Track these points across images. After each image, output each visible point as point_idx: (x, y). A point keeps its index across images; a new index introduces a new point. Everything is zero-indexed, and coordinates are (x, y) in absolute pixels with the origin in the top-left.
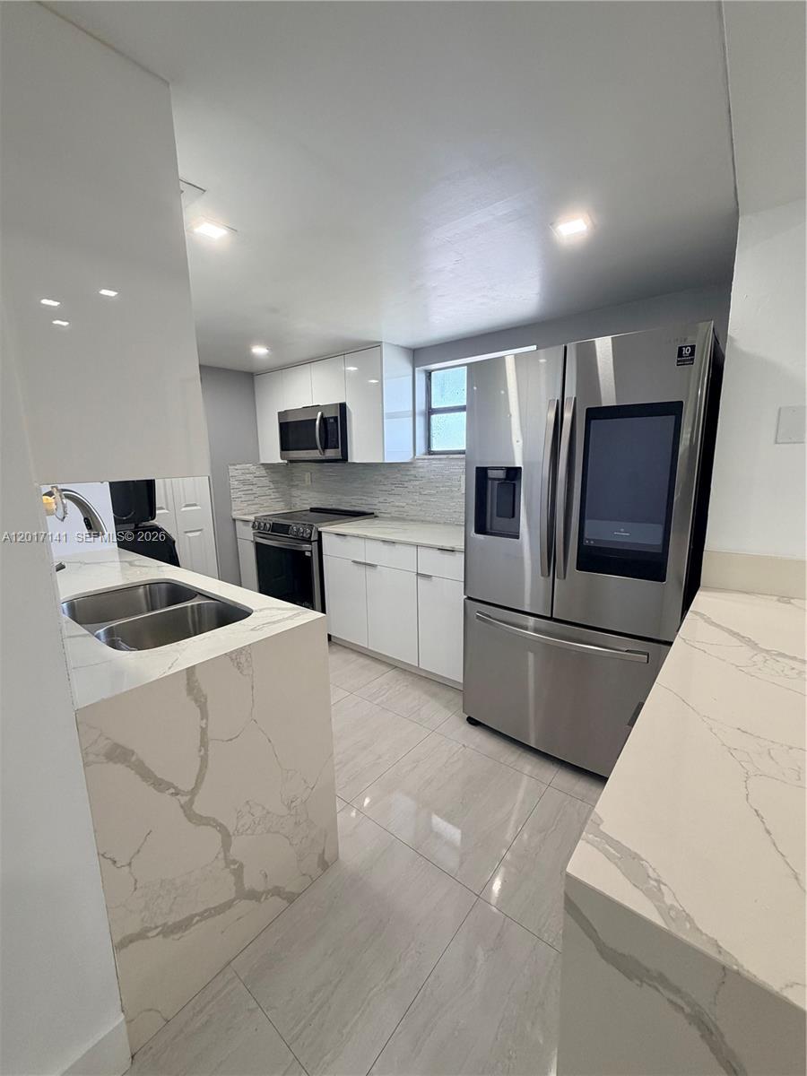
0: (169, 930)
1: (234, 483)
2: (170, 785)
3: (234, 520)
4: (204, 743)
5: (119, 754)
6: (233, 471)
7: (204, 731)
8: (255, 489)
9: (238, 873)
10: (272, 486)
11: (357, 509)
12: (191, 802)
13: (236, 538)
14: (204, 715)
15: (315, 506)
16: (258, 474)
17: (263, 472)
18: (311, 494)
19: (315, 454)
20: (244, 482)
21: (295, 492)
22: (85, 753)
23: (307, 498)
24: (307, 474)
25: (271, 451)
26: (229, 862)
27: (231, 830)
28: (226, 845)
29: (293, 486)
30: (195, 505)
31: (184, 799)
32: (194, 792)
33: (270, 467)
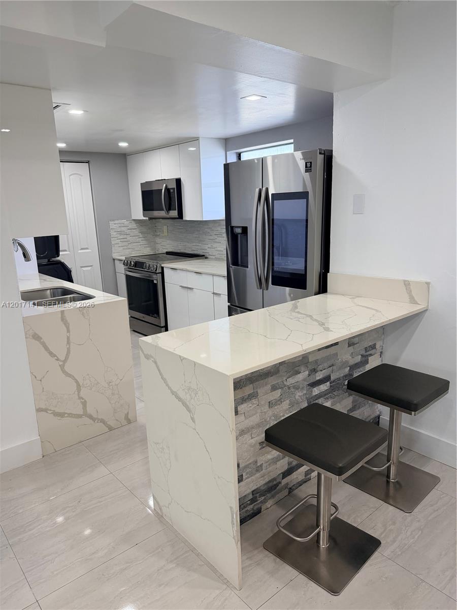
0: (56, 414)
1: (113, 234)
2: (55, 356)
3: (114, 260)
4: (68, 342)
5: (36, 337)
6: (112, 225)
7: (68, 338)
8: (129, 238)
9: (84, 404)
10: (141, 236)
11: (195, 252)
12: (64, 365)
13: (116, 272)
14: (68, 331)
15: (170, 250)
16: (130, 227)
17: (134, 225)
18: (168, 242)
19: (162, 213)
20: (121, 233)
21: (158, 240)
22: (26, 334)
23: (166, 245)
24: (165, 227)
25: (138, 211)
26: (80, 398)
27: (81, 384)
28: (79, 389)
29: (157, 236)
30: (87, 249)
31: (61, 363)
32: (65, 361)
33: (138, 222)
